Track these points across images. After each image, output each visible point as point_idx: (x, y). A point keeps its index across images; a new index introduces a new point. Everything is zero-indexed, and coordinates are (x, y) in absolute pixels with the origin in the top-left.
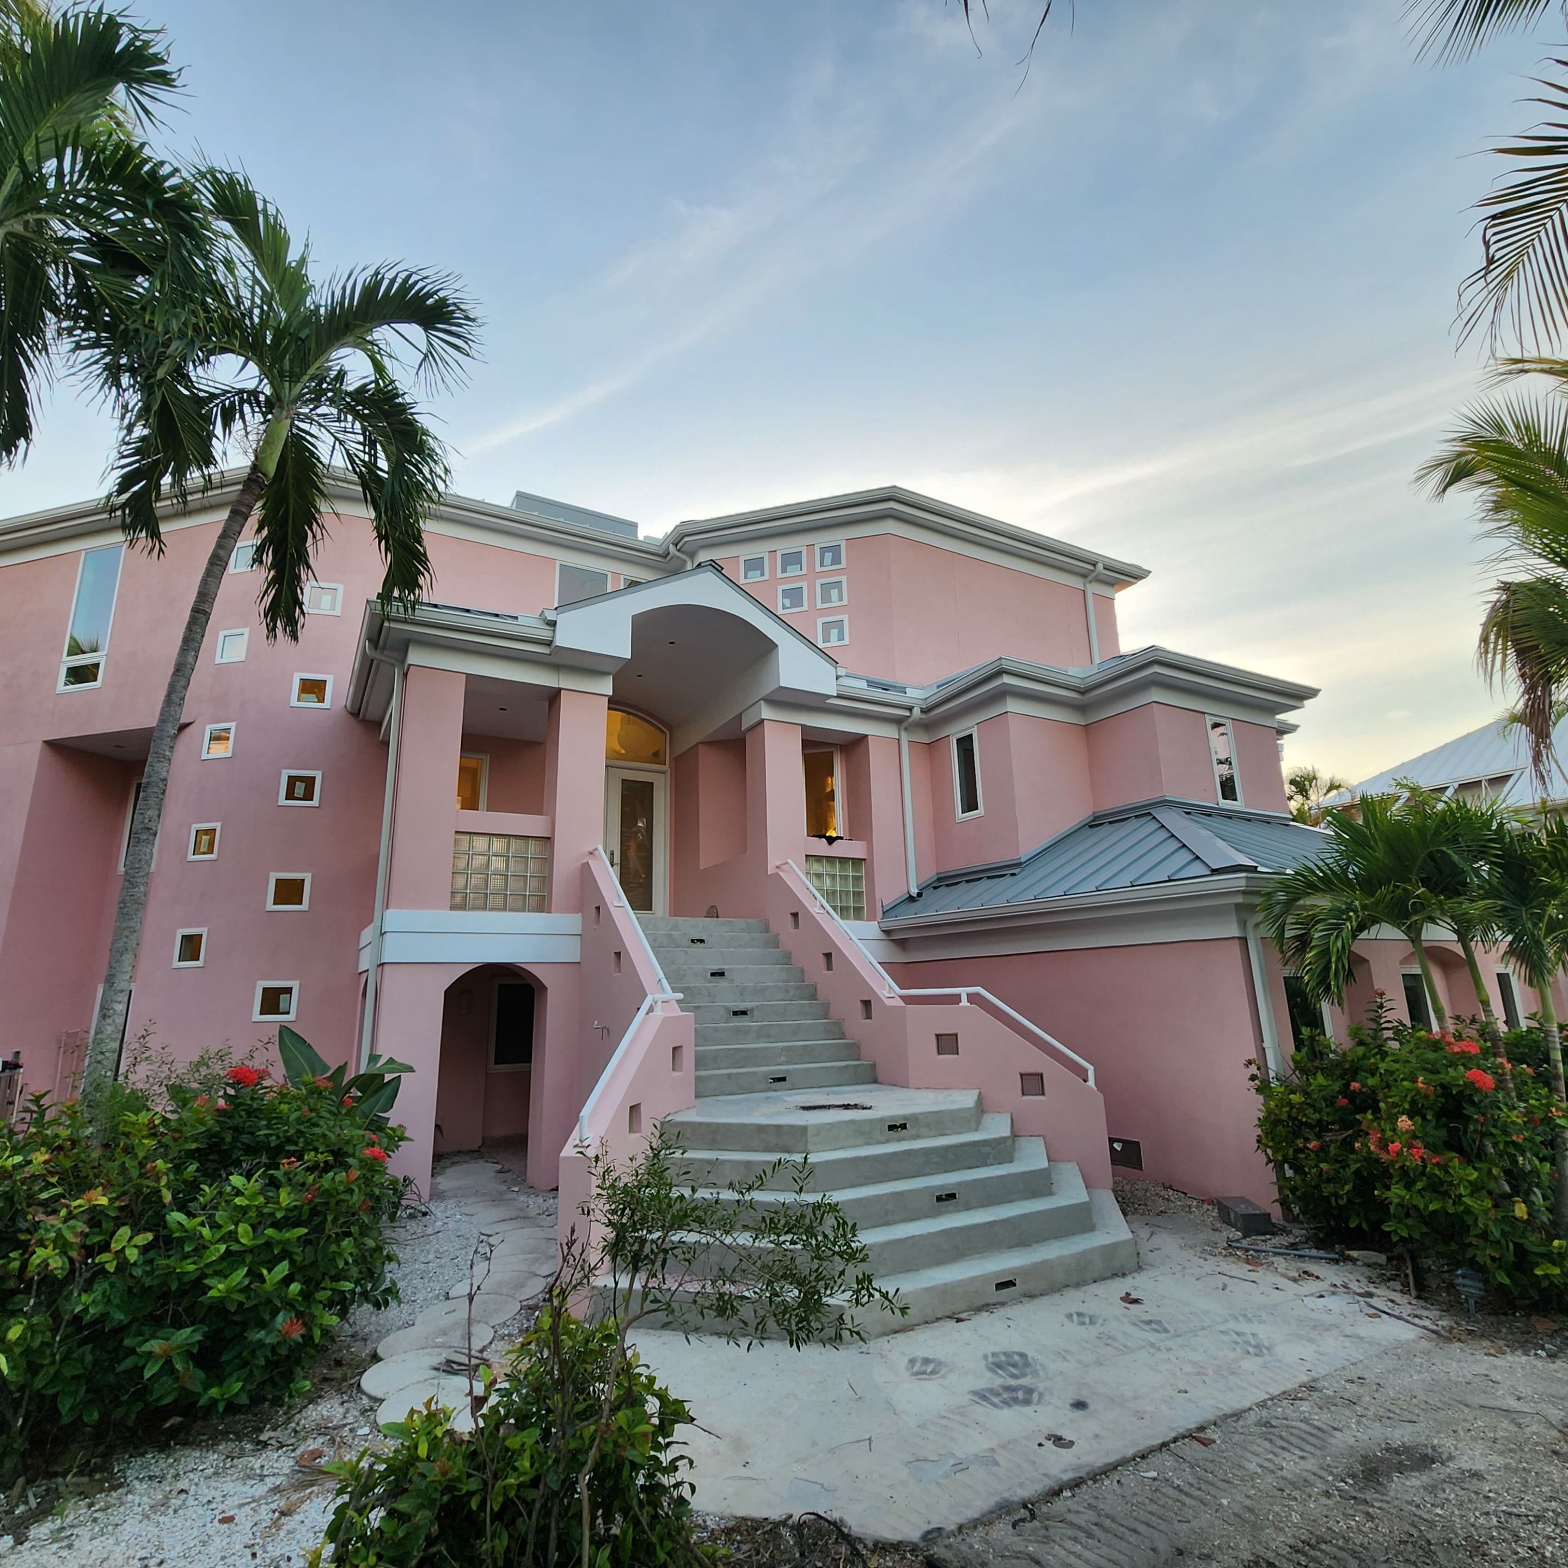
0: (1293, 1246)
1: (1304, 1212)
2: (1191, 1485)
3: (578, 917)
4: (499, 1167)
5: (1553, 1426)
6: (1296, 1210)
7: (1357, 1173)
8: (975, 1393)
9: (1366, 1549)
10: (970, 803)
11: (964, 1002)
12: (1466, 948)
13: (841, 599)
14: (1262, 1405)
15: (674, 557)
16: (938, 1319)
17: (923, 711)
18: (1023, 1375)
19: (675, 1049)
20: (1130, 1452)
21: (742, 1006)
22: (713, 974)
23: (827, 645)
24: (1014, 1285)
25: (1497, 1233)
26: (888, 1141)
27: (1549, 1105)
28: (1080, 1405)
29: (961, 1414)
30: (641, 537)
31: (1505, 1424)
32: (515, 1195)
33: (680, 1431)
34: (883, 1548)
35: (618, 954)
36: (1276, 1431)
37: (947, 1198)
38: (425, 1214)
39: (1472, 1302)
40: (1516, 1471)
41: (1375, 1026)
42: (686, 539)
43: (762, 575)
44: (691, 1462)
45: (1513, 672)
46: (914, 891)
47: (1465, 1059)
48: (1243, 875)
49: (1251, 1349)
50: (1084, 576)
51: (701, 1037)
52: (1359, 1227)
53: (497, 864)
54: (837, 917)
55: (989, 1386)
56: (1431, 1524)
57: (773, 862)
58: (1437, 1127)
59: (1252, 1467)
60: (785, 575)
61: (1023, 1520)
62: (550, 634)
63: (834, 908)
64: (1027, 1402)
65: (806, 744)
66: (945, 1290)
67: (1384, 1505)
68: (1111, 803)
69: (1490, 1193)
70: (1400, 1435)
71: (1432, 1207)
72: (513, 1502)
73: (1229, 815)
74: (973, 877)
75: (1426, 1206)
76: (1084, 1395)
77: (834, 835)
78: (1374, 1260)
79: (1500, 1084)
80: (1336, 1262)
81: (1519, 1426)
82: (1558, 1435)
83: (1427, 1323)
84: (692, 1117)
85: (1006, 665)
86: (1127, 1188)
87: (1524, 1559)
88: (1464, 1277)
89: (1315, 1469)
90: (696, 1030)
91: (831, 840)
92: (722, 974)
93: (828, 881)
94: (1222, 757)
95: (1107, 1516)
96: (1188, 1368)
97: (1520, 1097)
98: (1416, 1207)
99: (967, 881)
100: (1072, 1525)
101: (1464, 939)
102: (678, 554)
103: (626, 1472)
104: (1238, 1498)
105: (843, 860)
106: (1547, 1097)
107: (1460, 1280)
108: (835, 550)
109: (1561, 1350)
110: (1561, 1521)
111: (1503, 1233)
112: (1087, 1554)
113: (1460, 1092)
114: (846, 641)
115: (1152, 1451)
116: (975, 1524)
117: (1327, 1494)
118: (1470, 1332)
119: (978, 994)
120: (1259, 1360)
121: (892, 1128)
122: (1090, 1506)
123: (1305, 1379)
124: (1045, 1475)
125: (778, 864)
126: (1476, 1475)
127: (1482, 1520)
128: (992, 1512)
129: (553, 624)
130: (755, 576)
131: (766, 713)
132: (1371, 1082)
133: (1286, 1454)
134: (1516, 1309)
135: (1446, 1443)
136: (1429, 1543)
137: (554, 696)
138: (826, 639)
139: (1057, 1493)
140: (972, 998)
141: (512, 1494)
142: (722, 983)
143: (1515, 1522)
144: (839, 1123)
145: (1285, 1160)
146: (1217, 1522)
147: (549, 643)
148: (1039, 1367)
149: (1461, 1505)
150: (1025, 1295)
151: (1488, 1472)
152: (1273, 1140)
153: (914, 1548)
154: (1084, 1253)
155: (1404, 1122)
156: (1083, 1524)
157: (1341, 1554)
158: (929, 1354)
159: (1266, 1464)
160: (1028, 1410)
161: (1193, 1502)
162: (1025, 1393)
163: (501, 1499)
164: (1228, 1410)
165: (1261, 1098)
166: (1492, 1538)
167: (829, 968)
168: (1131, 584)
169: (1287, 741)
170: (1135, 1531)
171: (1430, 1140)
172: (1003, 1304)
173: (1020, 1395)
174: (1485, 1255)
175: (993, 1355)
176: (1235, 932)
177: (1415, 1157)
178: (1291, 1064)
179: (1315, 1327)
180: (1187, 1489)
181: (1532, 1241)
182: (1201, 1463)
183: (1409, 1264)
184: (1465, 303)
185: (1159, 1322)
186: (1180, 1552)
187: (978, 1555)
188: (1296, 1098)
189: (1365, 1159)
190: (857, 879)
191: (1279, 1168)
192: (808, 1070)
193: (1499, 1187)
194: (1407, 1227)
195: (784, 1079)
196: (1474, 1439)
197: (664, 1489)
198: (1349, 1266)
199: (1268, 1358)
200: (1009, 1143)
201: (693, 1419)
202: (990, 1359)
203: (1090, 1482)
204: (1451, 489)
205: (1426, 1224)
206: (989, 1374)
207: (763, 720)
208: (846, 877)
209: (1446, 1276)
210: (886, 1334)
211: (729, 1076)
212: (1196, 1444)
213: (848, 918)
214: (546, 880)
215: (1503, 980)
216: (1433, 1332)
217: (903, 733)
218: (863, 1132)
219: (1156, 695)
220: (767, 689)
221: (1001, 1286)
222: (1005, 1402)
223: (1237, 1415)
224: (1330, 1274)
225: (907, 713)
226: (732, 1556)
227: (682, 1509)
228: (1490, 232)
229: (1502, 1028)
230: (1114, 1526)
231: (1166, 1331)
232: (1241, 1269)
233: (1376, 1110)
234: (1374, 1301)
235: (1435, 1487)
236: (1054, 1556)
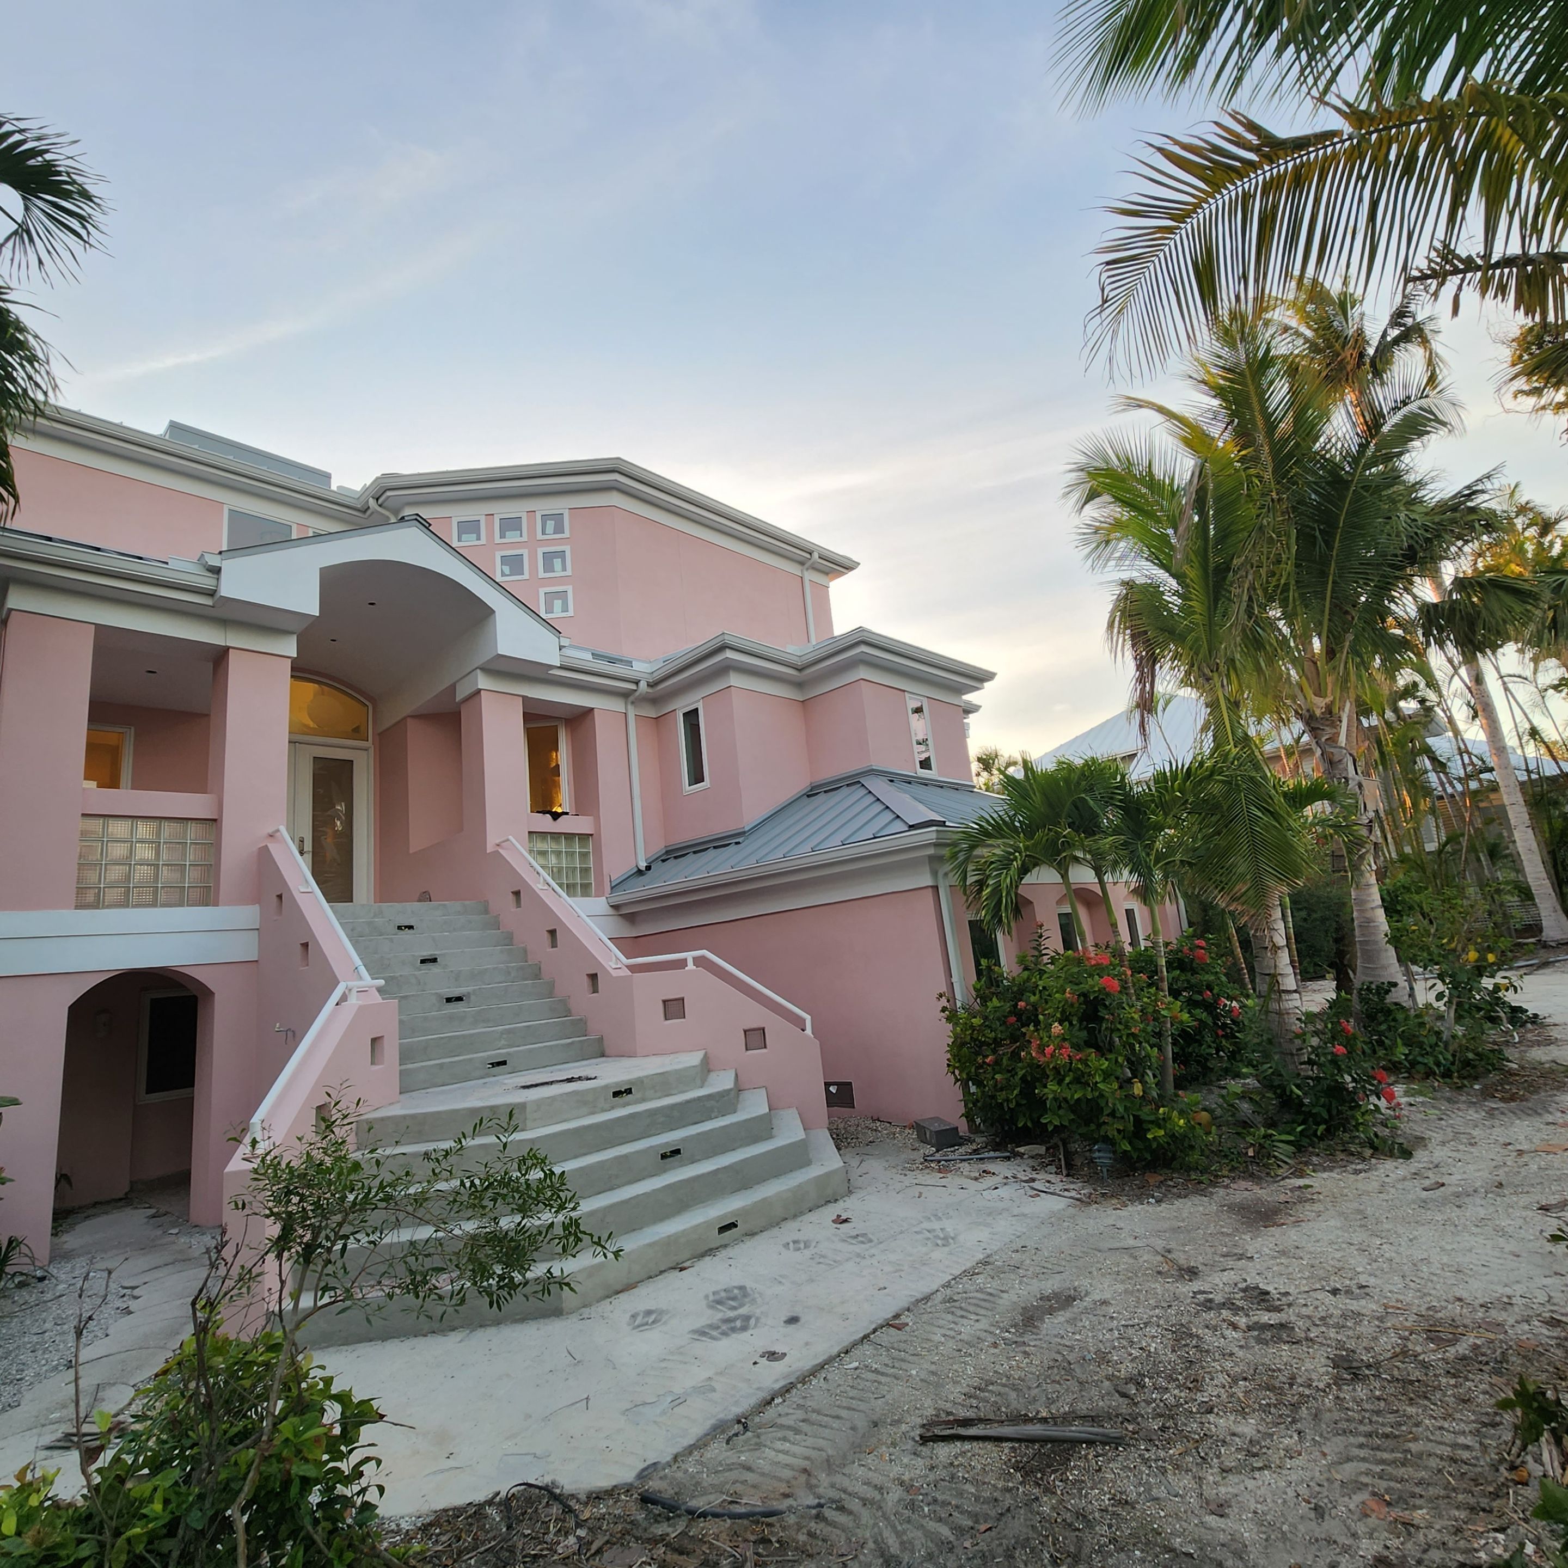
0: (975, 1151)
1: (984, 1121)
2: (886, 1365)
3: (256, 908)
4: (153, 1211)
5: (1158, 1253)
6: (978, 1121)
7: (1023, 1079)
8: (694, 1332)
9: (1023, 1380)
10: (697, 776)
11: (691, 966)
12: (1101, 882)
13: (564, 569)
14: (947, 1285)
15: (375, 512)
16: (662, 1272)
17: (649, 685)
18: (742, 1305)
19: (374, 1040)
20: (835, 1351)
21: (456, 992)
22: (423, 962)
23: (550, 616)
24: (736, 1226)
25: (1121, 1109)
26: (612, 1108)
27: (1156, 1001)
28: (793, 1320)
29: (681, 1354)
30: (334, 487)
31: (1126, 1259)
32: (173, 1238)
33: (367, 1433)
34: (597, 1498)
35: (305, 946)
36: (957, 1304)
37: (672, 1154)
38: (42, 1279)
39: (1105, 1170)
40: (1132, 1293)
41: (1036, 953)
42: (389, 493)
43: (479, 539)
44: (379, 1462)
45: (1129, 654)
46: (643, 865)
47: (1099, 970)
48: (934, 828)
49: (939, 1242)
50: (802, 563)
51: (406, 1029)
52: (1025, 1125)
53: (144, 852)
54: (564, 894)
55: (709, 1322)
56: (1071, 1348)
57: (492, 840)
58: (1080, 1030)
59: (938, 1338)
60: (504, 541)
61: (736, 1435)
62: (214, 582)
63: (561, 885)
64: (744, 1328)
65: (527, 717)
66: (670, 1242)
67: (1038, 1343)
68: (828, 773)
69: (1117, 1078)
70: (1050, 1285)
71: (1076, 1096)
72: (143, 1559)
73: (925, 783)
74: (699, 848)
75: (1072, 1096)
76: (797, 1311)
77: (559, 810)
78: (1036, 1152)
79: (1124, 988)
80: (1008, 1158)
81: (1135, 1258)
82: (1161, 1259)
83: (1073, 1194)
84: (396, 1111)
85: (729, 640)
86: (841, 1126)
87: (1136, 1357)
88: (1099, 1151)
89: (987, 1327)
90: (401, 1022)
91: (556, 816)
92: (434, 960)
93: (553, 860)
94: (920, 737)
95: (814, 1411)
96: (888, 1268)
97: (1138, 999)
98: (1065, 1099)
99: (695, 852)
100: (782, 1427)
101: (1099, 873)
102: (379, 509)
103: (294, 1490)
104: (925, 1366)
105: (569, 837)
106: (1155, 995)
107: (1097, 1154)
108: (558, 518)
109: (1165, 1196)
110: (1161, 1322)
111: (1126, 1108)
112: (795, 1449)
113: (1096, 998)
114: (571, 613)
115: (855, 1345)
116: (690, 1450)
117: (995, 1345)
118: (1103, 1195)
119: (703, 957)
120: (946, 1249)
121: (617, 1094)
122: (800, 1406)
123: (981, 1257)
124: (758, 1389)
125: (497, 842)
126: (1105, 1303)
127: (1108, 1336)
128: (708, 1434)
129: (217, 571)
130: (469, 540)
131: (483, 682)
132: (1033, 999)
133: (965, 1321)
134: (1135, 1170)
135: (1083, 1283)
136: (1070, 1364)
137: (220, 656)
138: (549, 610)
139: (769, 1402)
140: (698, 961)
141: (140, 1549)
142: (433, 969)
143: (1130, 1331)
144: (561, 1095)
145: (969, 1078)
146: (906, 1391)
147: (211, 594)
148: (757, 1295)
149: (1093, 1329)
150: (746, 1235)
151: (1113, 1299)
152: (959, 1061)
153: (628, 1489)
154: (799, 1186)
155: (1057, 1028)
156: (791, 1423)
157: (1003, 1390)
158: (651, 1305)
159: (948, 1333)
160: (745, 1335)
161: (888, 1379)
162: (743, 1321)
163: (124, 1557)
164: (919, 1296)
165: (950, 1026)
166: (1114, 1348)
167: (554, 945)
168: (844, 574)
169: (972, 719)
170: (838, 1417)
171: (1075, 1040)
172: (725, 1246)
173: (738, 1324)
174: (1111, 1130)
175: (714, 1293)
176: (928, 881)
177: (1064, 1055)
178: (974, 993)
179: (989, 1214)
180: (884, 1370)
181: (1145, 1113)
182: (896, 1345)
183: (1062, 1151)
184: (1089, 333)
185: (864, 1235)
186: (876, 1425)
187: (693, 1477)
188: (977, 1021)
189: (1029, 1065)
190: (584, 856)
191: (965, 1087)
192: (530, 1051)
193: (1123, 1073)
194: (1060, 1117)
195: (504, 1063)
196: (1103, 1275)
197: (347, 1501)
198: (1018, 1160)
199: (953, 1246)
200: (733, 1093)
201: (382, 1416)
202: (711, 1298)
203: (799, 1386)
204: (1087, 507)
205: (1073, 1112)
206: (710, 1312)
207: (479, 691)
208: (573, 853)
209: (1088, 1154)
210: (608, 1297)
211: (441, 1066)
212: (892, 1331)
213: (574, 896)
214: (211, 868)
215: (1130, 913)
216: (1078, 1200)
217: (630, 707)
218: (586, 1102)
219: (863, 673)
220: (483, 657)
221: (723, 1229)
222: (724, 1334)
223: (927, 1298)
224: (1002, 1169)
225: (633, 687)
226: (429, 1550)
227: (367, 1514)
228: (1105, 275)
229: (1128, 949)
230: (820, 1418)
231: (871, 1241)
232: (933, 1178)
233: (1037, 1023)
234: (1036, 1185)
235: (1075, 1319)
236: (764, 1459)
